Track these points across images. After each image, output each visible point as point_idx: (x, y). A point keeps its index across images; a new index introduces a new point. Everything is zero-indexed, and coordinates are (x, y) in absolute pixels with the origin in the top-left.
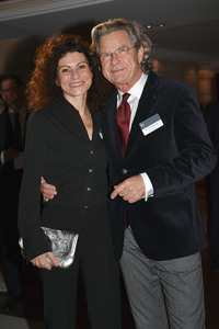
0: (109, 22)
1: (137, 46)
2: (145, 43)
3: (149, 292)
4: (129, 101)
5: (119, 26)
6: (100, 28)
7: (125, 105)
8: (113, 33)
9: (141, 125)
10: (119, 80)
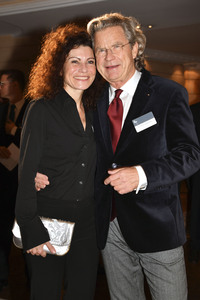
0: (105, 17)
1: (132, 43)
2: (140, 39)
3: (129, 282)
4: (121, 97)
5: (115, 21)
6: (96, 23)
7: (118, 101)
8: (108, 29)
9: (135, 122)
10: (113, 77)
